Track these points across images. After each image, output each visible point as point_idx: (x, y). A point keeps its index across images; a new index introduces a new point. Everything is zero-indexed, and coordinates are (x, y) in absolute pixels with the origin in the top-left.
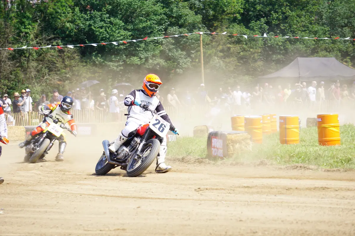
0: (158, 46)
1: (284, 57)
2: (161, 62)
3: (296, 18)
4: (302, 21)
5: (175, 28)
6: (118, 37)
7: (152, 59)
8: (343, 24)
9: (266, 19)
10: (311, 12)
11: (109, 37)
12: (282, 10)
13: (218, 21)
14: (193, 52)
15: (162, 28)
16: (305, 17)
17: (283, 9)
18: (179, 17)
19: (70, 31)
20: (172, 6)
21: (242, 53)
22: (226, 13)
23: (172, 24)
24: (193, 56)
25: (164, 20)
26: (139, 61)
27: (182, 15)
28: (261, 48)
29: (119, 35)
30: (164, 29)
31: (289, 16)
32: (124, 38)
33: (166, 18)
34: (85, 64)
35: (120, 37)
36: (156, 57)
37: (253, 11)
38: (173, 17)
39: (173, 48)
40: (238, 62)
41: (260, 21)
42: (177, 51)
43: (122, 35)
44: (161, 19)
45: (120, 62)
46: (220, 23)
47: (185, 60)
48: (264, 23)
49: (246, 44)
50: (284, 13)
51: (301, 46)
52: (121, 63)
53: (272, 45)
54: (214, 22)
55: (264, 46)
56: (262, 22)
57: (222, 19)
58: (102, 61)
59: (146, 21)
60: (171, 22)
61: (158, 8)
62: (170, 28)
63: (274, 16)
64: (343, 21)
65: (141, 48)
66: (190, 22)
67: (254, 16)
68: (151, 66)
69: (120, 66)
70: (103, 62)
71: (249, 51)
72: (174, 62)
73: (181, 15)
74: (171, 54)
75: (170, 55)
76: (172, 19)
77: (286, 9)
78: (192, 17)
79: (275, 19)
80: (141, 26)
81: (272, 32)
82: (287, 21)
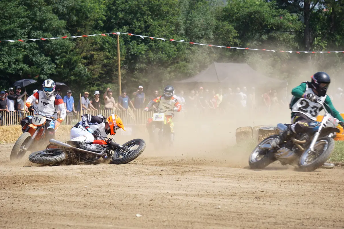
0: (21, 50)
1: (146, 66)
2: (24, 67)
3: (158, 28)
4: (164, 31)
5: (38, 32)
7: (15, 64)
8: (200, 36)
9: (128, 27)
10: (172, 23)
12: (144, 19)
13: (82, 27)
14: (58, 58)
15: (25, 31)
16: (165, 26)
17: (145, 17)
18: (43, 21)
20: (36, 9)
21: (105, 61)
22: (89, 19)
23: (35, 28)
24: (58, 62)
25: (28, 24)
26: (2, 65)
27: (46, 19)
28: (124, 56)
30: (26, 33)
31: (151, 25)
33: (29, 21)
36: (19, 62)
37: (114, 19)
38: (36, 21)
39: (37, 54)
40: (102, 70)
41: (122, 29)
42: (41, 56)
44: (24, 22)
46: (84, 29)
47: (49, 66)
48: (127, 31)
49: (109, 52)
50: (146, 22)
51: (164, 56)
53: (135, 53)
54: (78, 28)
55: (126, 55)
56: (124, 30)
57: (86, 25)
59: (10, 24)
60: (33, 26)
61: (21, 10)
62: (33, 32)
63: (137, 24)
64: (201, 33)
65: (4, 52)
66: (55, 26)
67: (116, 24)
68: (14, 71)
71: (113, 59)
72: (37, 68)
73: (45, 19)
74: (35, 59)
75: (34, 60)
76: (35, 23)
77: (148, 18)
78: (57, 22)
79: (137, 28)
80: (3, 29)
81: (134, 40)
82: (149, 30)
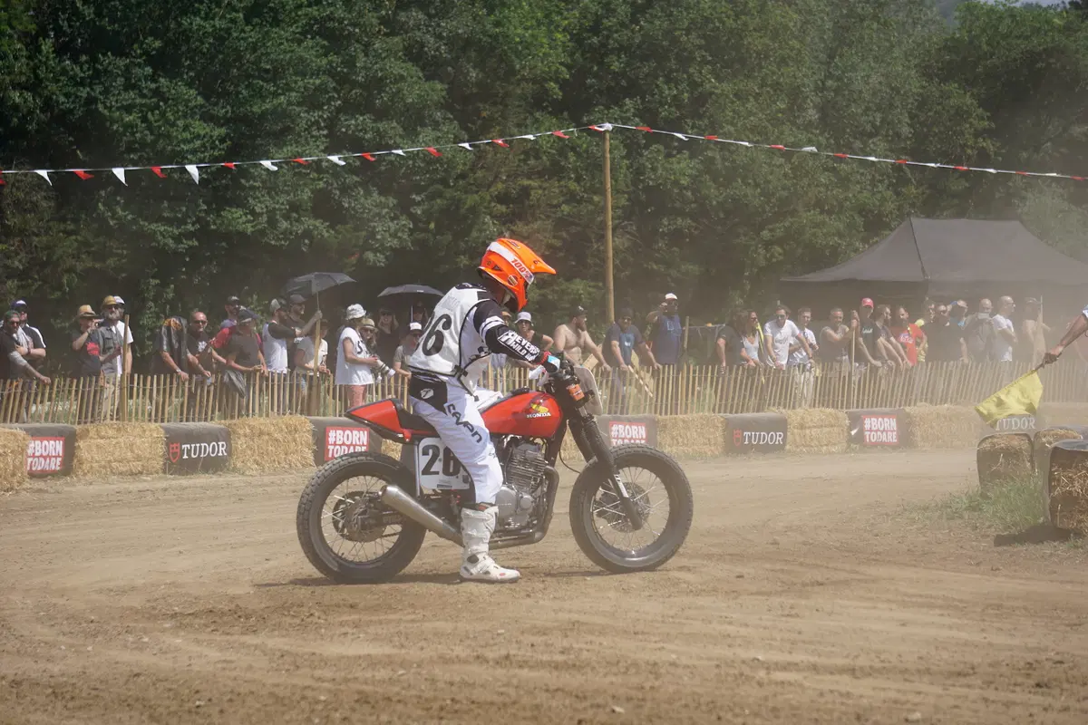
0: (309, 174)
1: (694, 224)
2: (316, 228)
3: (733, 102)
4: (750, 113)
5: (361, 118)
6: (186, 141)
7: (287, 217)
8: (869, 128)
9: (639, 102)
10: (777, 86)
11: (155, 142)
12: (690, 76)
13: (495, 104)
14: (418, 198)
15: (321, 117)
16: (756, 100)
17: (691, 70)
18: (377, 84)
19: (24, 117)
20: (355, 48)
21: (565, 208)
22: (519, 77)
23: (351, 108)
24: (419, 212)
25: (329, 92)
26: (249, 221)
27: (387, 79)
28: (624, 192)
29: (187, 135)
30: (324, 120)
31: (713, 93)
32: (203, 145)
33: (334, 85)
34: (71, 227)
35: (189, 142)
36: (301, 212)
37: (596, 76)
38: (355, 84)
39: (356, 185)
40: (554, 237)
41: (621, 107)
42: (368, 194)
43: (198, 137)
44: (317, 89)
45: (186, 223)
46: (501, 107)
47: (391, 224)
48: (634, 115)
49: (578, 179)
50: (694, 85)
51: (749, 191)
52: (190, 227)
53: (661, 184)
54: (481, 105)
55: (631, 189)
56: (627, 111)
57: (507, 94)
58: (129, 217)
59: (276, 95)
60: (345, 101)
61: (309, 51)
62: (346, 120)
63: (667, 92)
64: (871, 118)
65: (255, 181)
66: (411, 100)
67: (600, 92)
68: (284, 239)
69: (189, 235)
70: (134, 221)
71: (590, 201)
72: (356, 229)
73: (381, 79)
74: (350, 203)
75: (346, 205)
76: (351, 90)
77: (701, 73)
78: (418, 89)
79: (666, 103)
80: (256, 109)
81: (656, 143)
82: (705, 112)
